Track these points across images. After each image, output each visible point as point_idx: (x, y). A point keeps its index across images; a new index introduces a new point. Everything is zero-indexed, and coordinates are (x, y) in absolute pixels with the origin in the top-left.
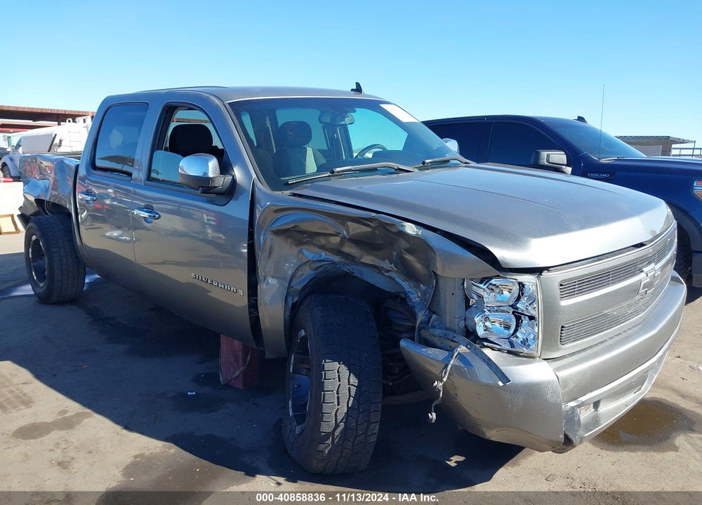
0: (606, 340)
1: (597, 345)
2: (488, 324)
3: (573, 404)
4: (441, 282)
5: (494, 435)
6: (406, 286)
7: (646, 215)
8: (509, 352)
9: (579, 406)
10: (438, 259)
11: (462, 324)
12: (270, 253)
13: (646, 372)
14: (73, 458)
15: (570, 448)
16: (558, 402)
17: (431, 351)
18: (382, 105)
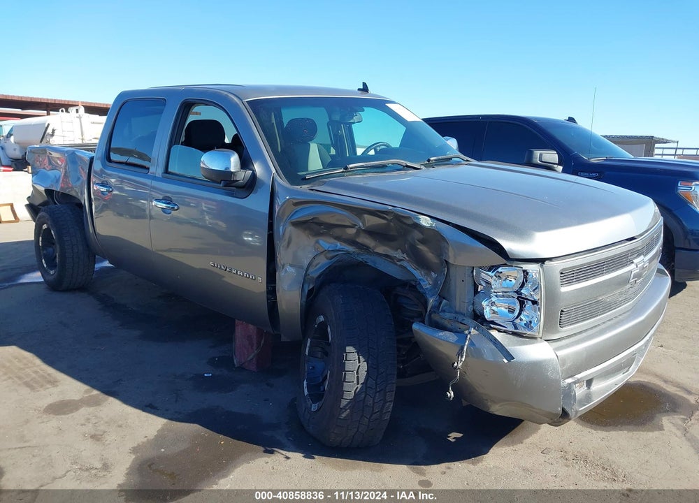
0: (599, 325)
1: (591, 328)
2: (494, 308)
3: (570, 380)
4: (452, 270)
5: (497, 409)
6: (418, 274)
7: (637, 213)
8: (514, 334)
9: (575, 383)
10: (450, 249)
11: (471, 309)
12: (289, 243)
13: (634, 354)
14: (105, 432)
15: (566, 420)
16: (558, 378)
17: (442, 334)
18: (388, 105)
